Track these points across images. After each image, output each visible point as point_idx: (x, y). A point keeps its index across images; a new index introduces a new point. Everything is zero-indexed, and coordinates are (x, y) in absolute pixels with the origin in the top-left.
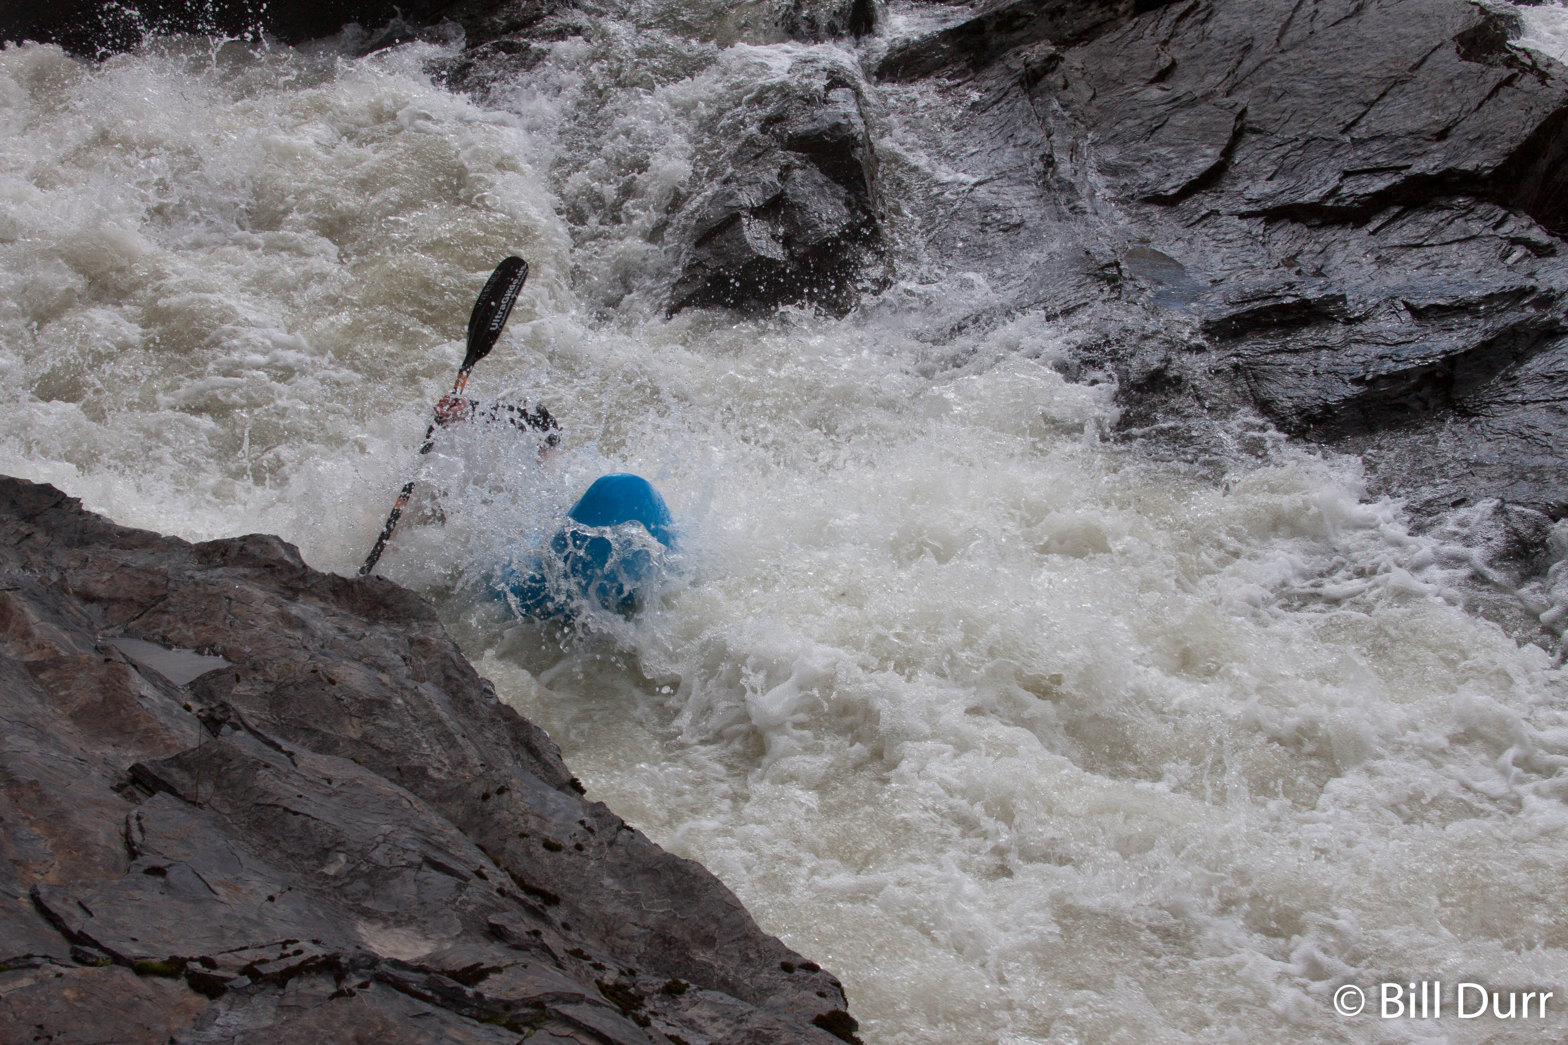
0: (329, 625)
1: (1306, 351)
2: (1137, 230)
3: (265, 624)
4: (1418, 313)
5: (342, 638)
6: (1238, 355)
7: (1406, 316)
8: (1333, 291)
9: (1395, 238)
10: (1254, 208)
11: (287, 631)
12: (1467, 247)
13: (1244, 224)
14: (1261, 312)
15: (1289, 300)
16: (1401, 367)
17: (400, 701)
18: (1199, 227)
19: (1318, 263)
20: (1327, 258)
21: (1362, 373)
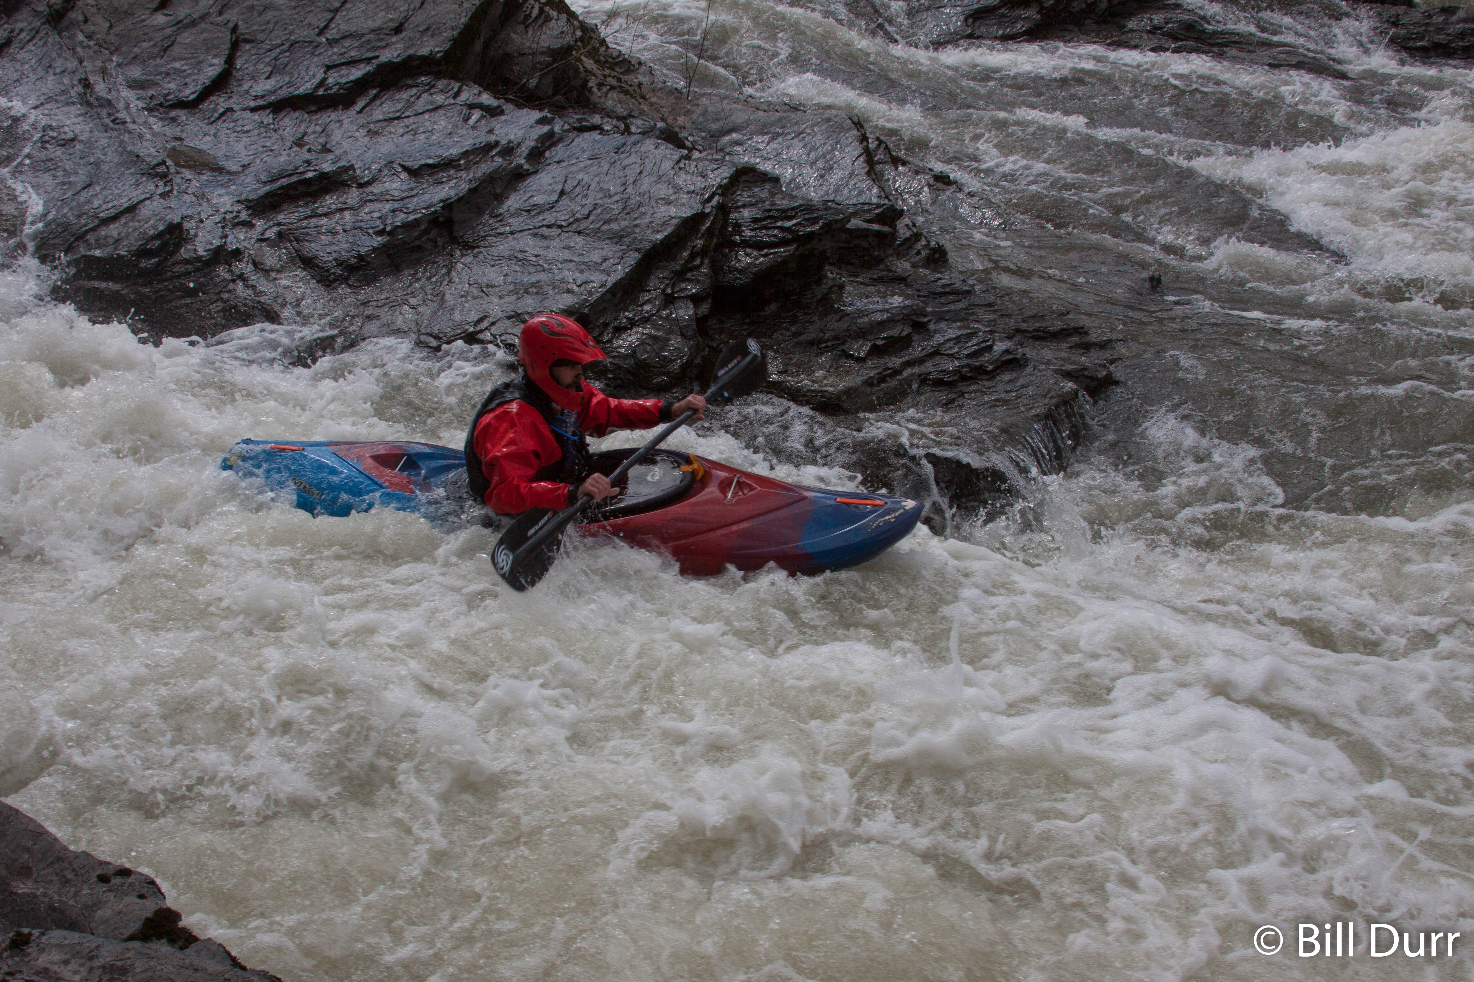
1: (332, 213)
2: (171, 131)
4: (413, 173)
6: (279, 224)
7: (404, 176)
8: (343, 163)
9: (378, 114)
10: (261, 102)
12: (436, 115)
13: (256, 117)
14: (290, 186)
15: (310, 175)
16: (412, 217)
18: (220, 122)
19: (322, 140)
20: (328, 136)
21: (381, 227)
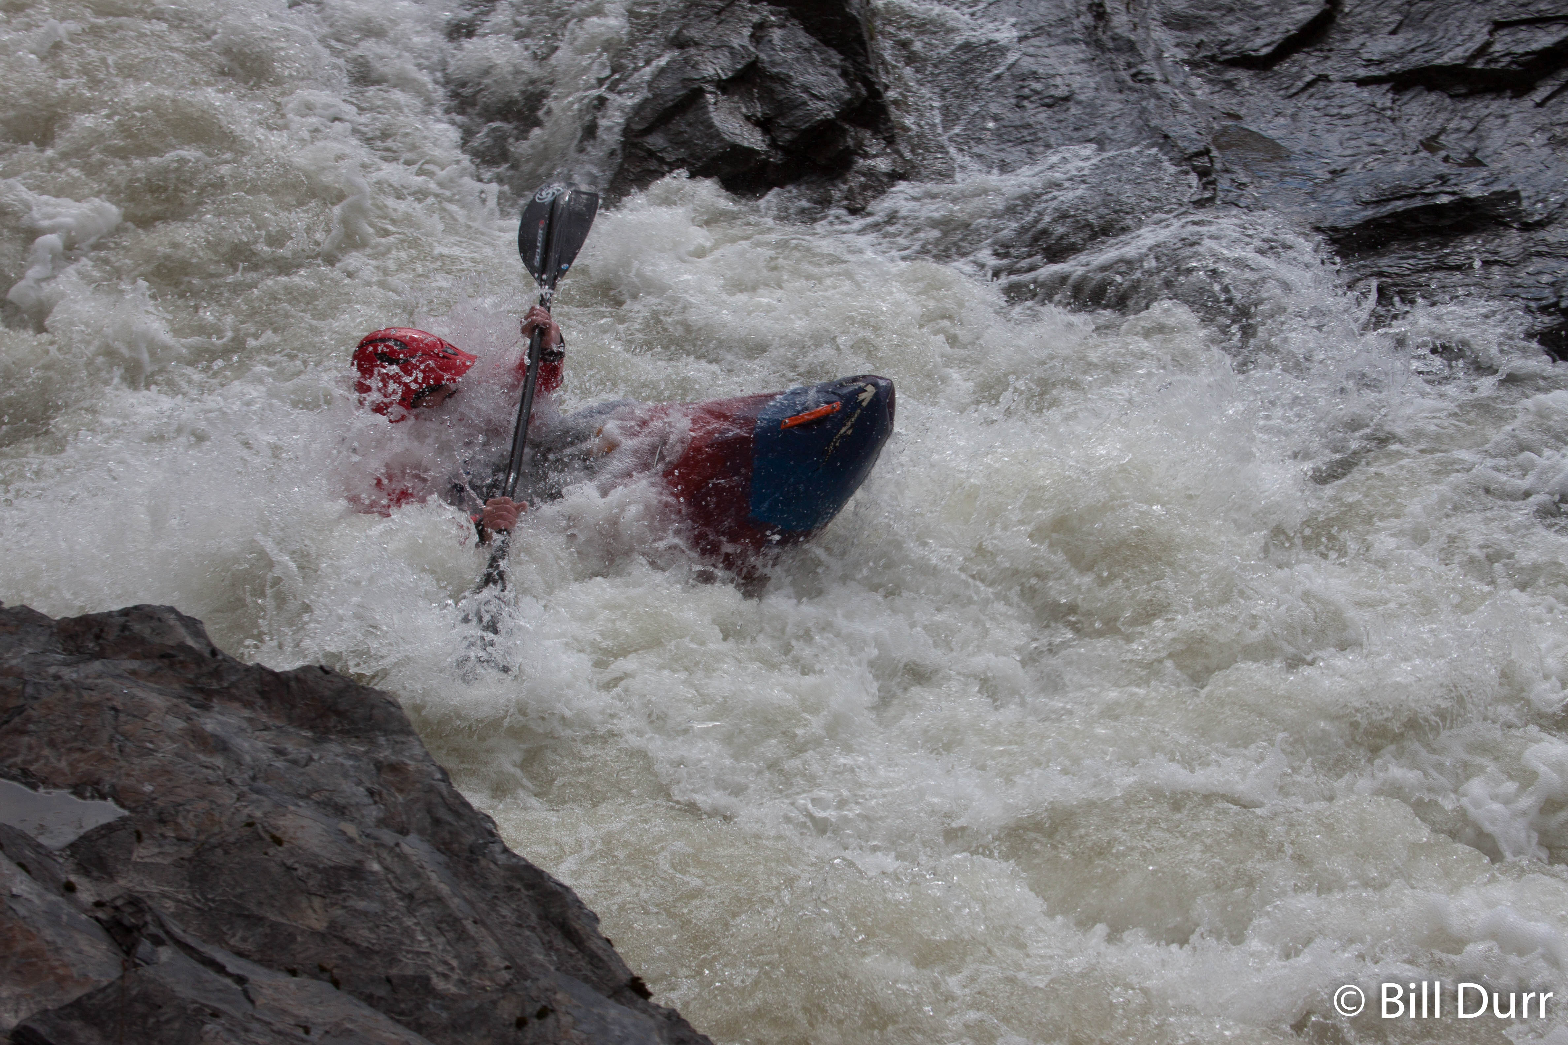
0: (260, 744)
1: (1472, 266)
2: (1223, 101)
3: (170, 747)
5: (280, 764)
6: (1381, 274)
8: (1501, 186)
10: (1375, 71)
11: (201, 757)
13: (1365, 94)
14: (1409, 214)
15: (1444, 199)
17: (376, 867)
18: (1304, 96)
19: (1469, 144)
20: (1481, 139)
21: (1553, 299)
